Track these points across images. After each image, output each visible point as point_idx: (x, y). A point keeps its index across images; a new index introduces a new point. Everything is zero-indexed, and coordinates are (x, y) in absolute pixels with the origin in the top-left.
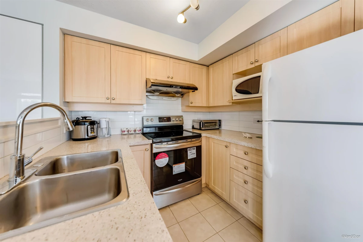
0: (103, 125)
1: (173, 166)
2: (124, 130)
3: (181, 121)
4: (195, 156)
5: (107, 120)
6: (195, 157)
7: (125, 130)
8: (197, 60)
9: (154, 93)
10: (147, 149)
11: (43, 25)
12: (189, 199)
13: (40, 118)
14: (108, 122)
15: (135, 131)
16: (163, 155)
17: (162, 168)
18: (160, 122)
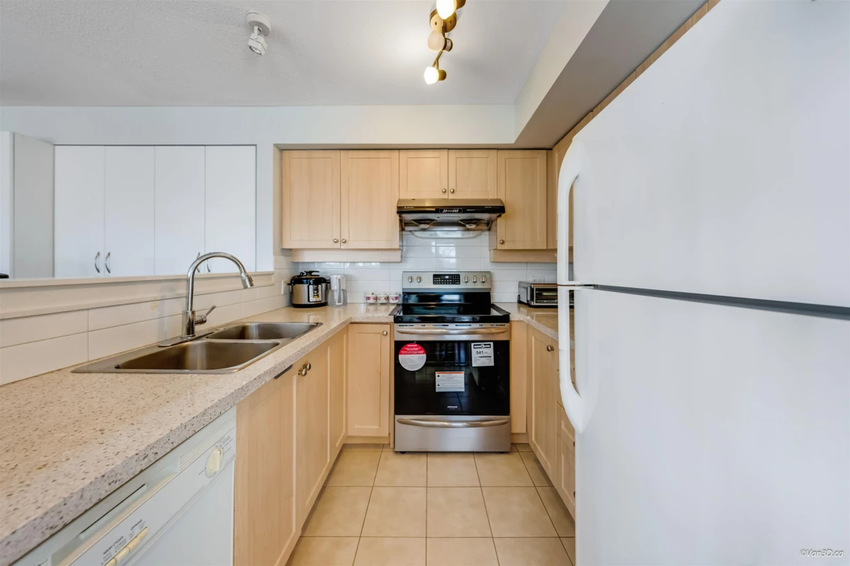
0: (335, 286)
1: (437, 375)
2: (368, 296)
3: (484, 284)
4: (490, 362)
5: (339, 277)
6: (492, 364)
7: (370, 295)
8: (513, 142)
9: (417, 226)
10: (385, 333)
11: (256, 145)
12: (475, 455)
13: (254, 271)
14: (339, 280)
15: (388, 298)
16: (415, 349)
17: (414, 373)
18: (435, 283)
